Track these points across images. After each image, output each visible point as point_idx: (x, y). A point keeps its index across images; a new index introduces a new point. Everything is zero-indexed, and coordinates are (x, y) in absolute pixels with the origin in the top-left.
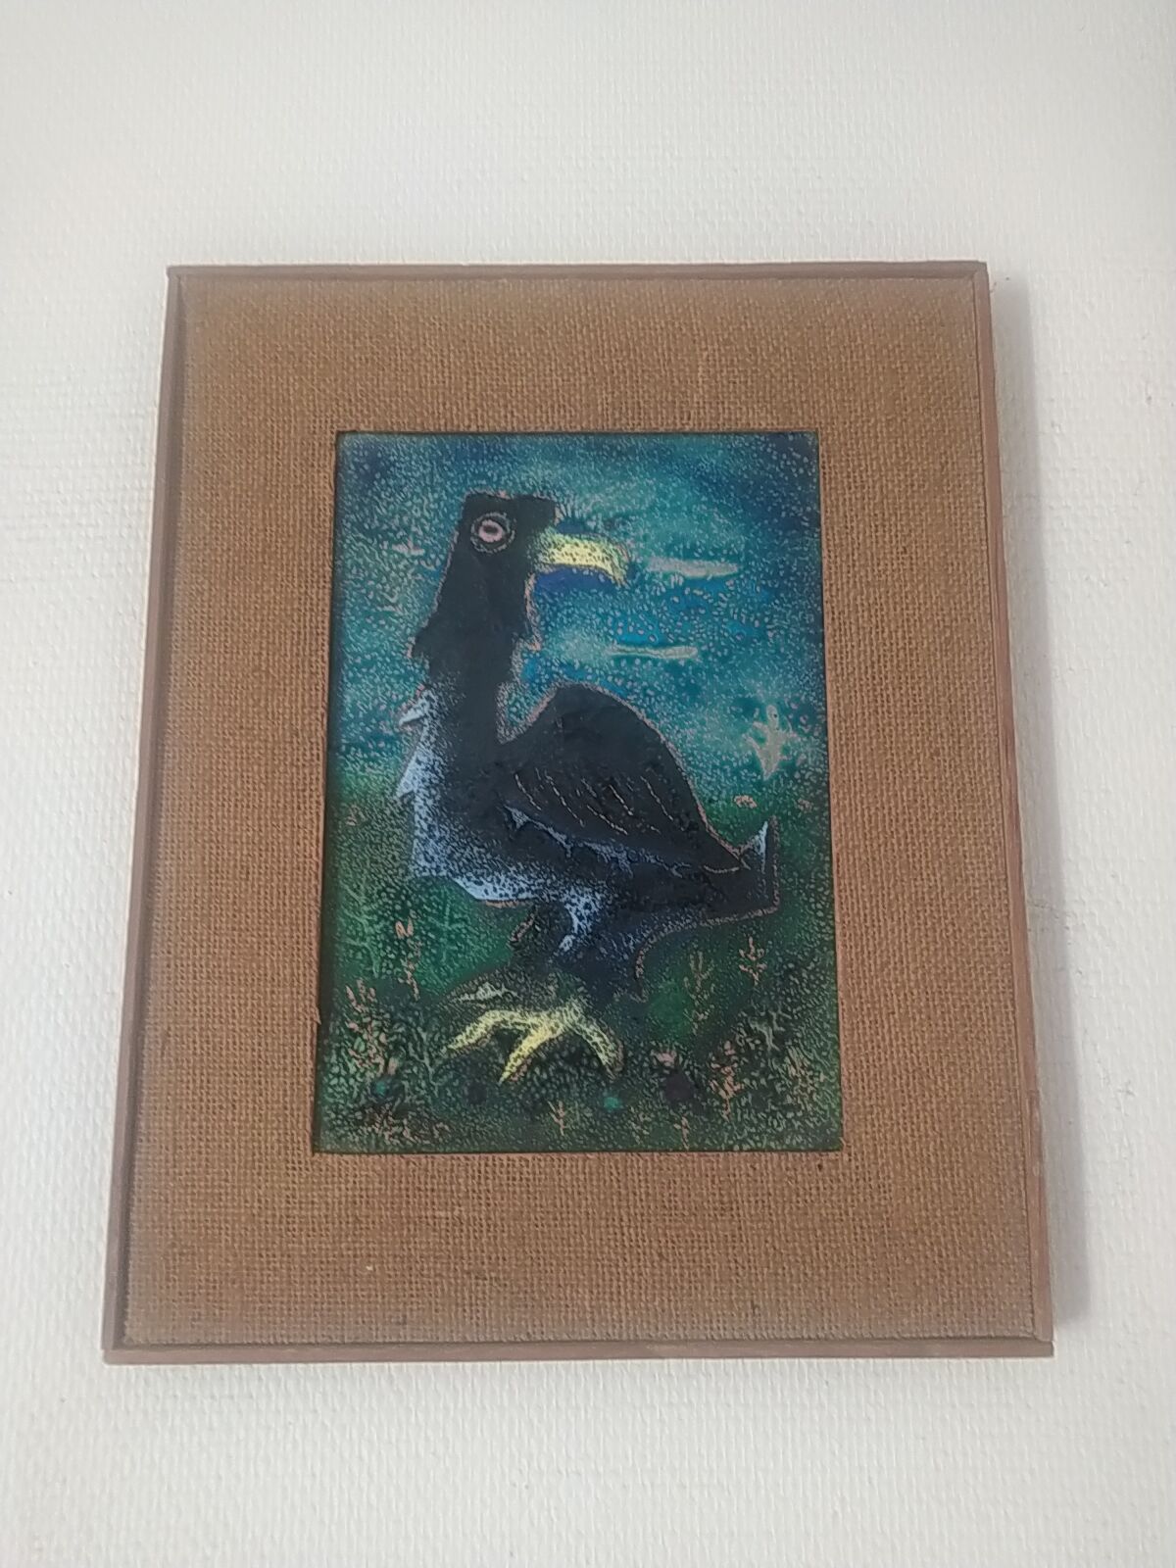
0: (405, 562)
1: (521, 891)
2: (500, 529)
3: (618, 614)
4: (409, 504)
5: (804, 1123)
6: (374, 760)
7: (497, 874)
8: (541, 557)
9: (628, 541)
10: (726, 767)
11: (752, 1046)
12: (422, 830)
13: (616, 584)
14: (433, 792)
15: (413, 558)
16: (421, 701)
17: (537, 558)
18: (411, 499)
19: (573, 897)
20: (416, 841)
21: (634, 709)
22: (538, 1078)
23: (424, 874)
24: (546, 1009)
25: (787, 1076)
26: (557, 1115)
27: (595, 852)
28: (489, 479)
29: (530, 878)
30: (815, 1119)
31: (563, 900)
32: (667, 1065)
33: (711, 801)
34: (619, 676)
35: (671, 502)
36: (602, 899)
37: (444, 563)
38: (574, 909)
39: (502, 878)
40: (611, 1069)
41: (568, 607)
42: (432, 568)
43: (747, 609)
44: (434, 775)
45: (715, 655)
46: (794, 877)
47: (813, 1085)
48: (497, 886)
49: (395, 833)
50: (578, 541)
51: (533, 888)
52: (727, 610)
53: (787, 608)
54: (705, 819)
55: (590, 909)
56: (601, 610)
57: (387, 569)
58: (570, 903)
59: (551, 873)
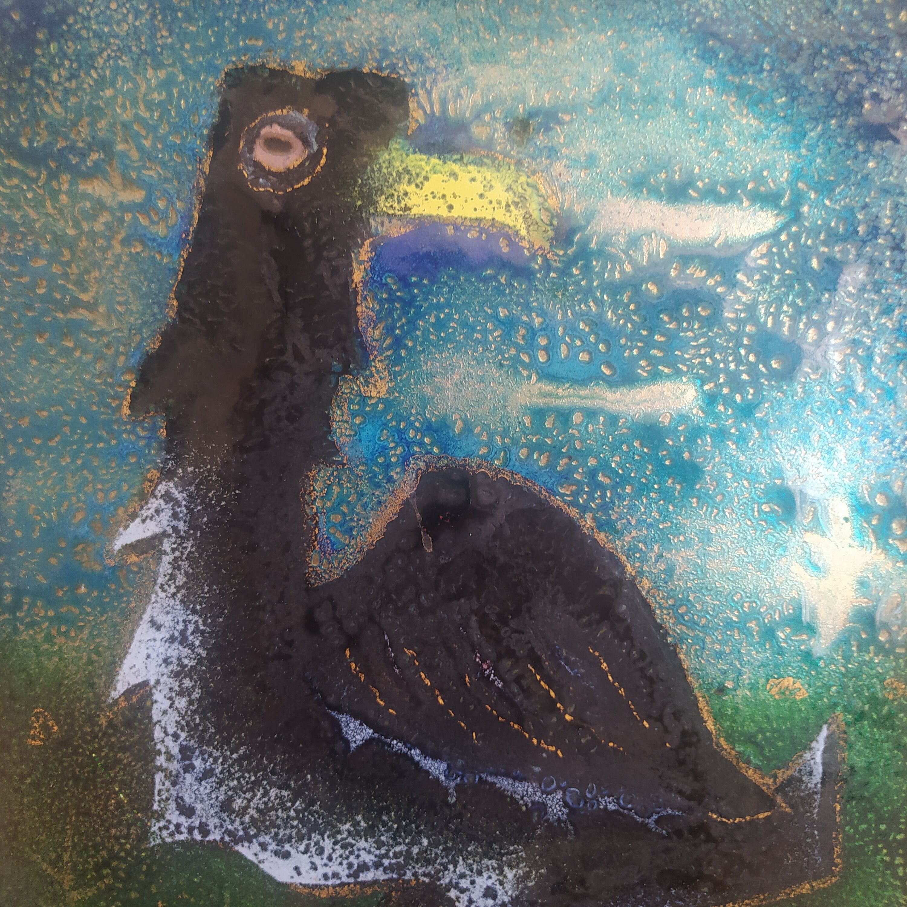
0: (105, 217)
1: (363, 867)
2: (298, 145)
3: (537, 321)
4: (109, 93)
6: (70, 621)
7: (315, 837)
8: (383, 204)
9: (558, 167)
10: (752, 625)
12: (170, 757)
13: (533, 257)
14: (187, 683)
15: (124, 207)
16: (154, 504)
17: (375, 203)
18: (112, 84)
19: (462, 876)
20: (159, 777)
21: (574, 513)
23: (178, 837)
27: (501, 794)
28: (268, 36)
29: (379, 845)
31: (445, 881)
33: (722, 690)
34: (539, 447)
35: (643, 83)
36: (519, 880)
37: (187, 217)
38: (464, 898)
39: (327, 844)
41: (439, 307)
42: (161, 230)
43: (793, 304)
44: (186, 651)
45: (728, 401)
48: (317, 860)
49: (118, 761)
50: (456, 167)
51: (386, 862)
52: (751, 308)
53: (872, 303)
54: (710, 726)
55: (495, 897)
56: (502, 313)
57: (71, 232)
58: (456, 886)
59: (419, 833)
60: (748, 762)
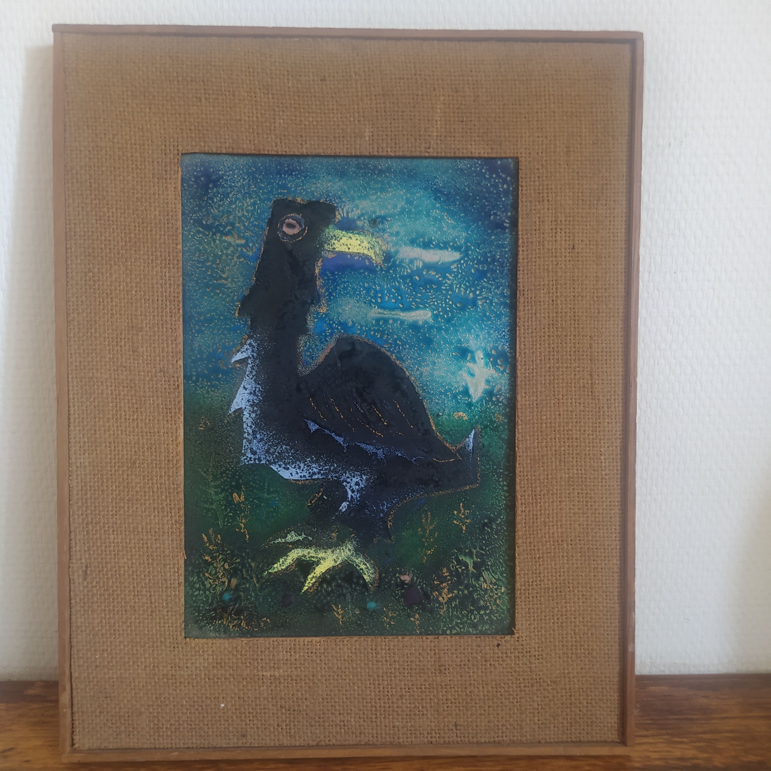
0: (231, 249)
1: (314, 474)
2: (298, 226)
3: (378, 288)
4: (234, 206)
5: (490, 617)
6: (216, 386)
7: (298, 463)
8: (326, 246)
9: (386, 236)
10: (449, 393)
11: (460, 570)
12: (249, 434)
13: (377, 266)
14: (255, 408)
15: (238, 245)
16: (246, 347)
17: (323, 246)
18: (235, 203)
19: (348, 478)
20: (245, 441)
21: (389, 354)
22: (326, 591)
23: (251, 462)
24: (331, 548)
25: (481, 589)
26: (338, 613)
27: (362, 449)
28: (289, 189)
29: (320, 466)
30: (497, 615)
31: (342, 479)
32: (407, 582)
33: (438, 415)
34: (378, 331)
35: (415, 208)
36: (367, 480)
37: (259, 249)
38: (349, 485)
39: (302, 465)
40: (372, 585)
41: (345, 282)
42: (250, 254)
43: (465, 285)
44: (255, 397)
45: (442, 317)
46: (490, 465)
47: (497, 594)
48: (298, 471)
49: (231, 435)
50: (351, 235)
51: (322, 472)
52: (451, 285)
53: (492, 285)
54: (434, 428)
55: (359, 485)
56: (366, 285)
57: (220, 253)
58: (346, 481)
59: (333, 462)
60: (447, 441)
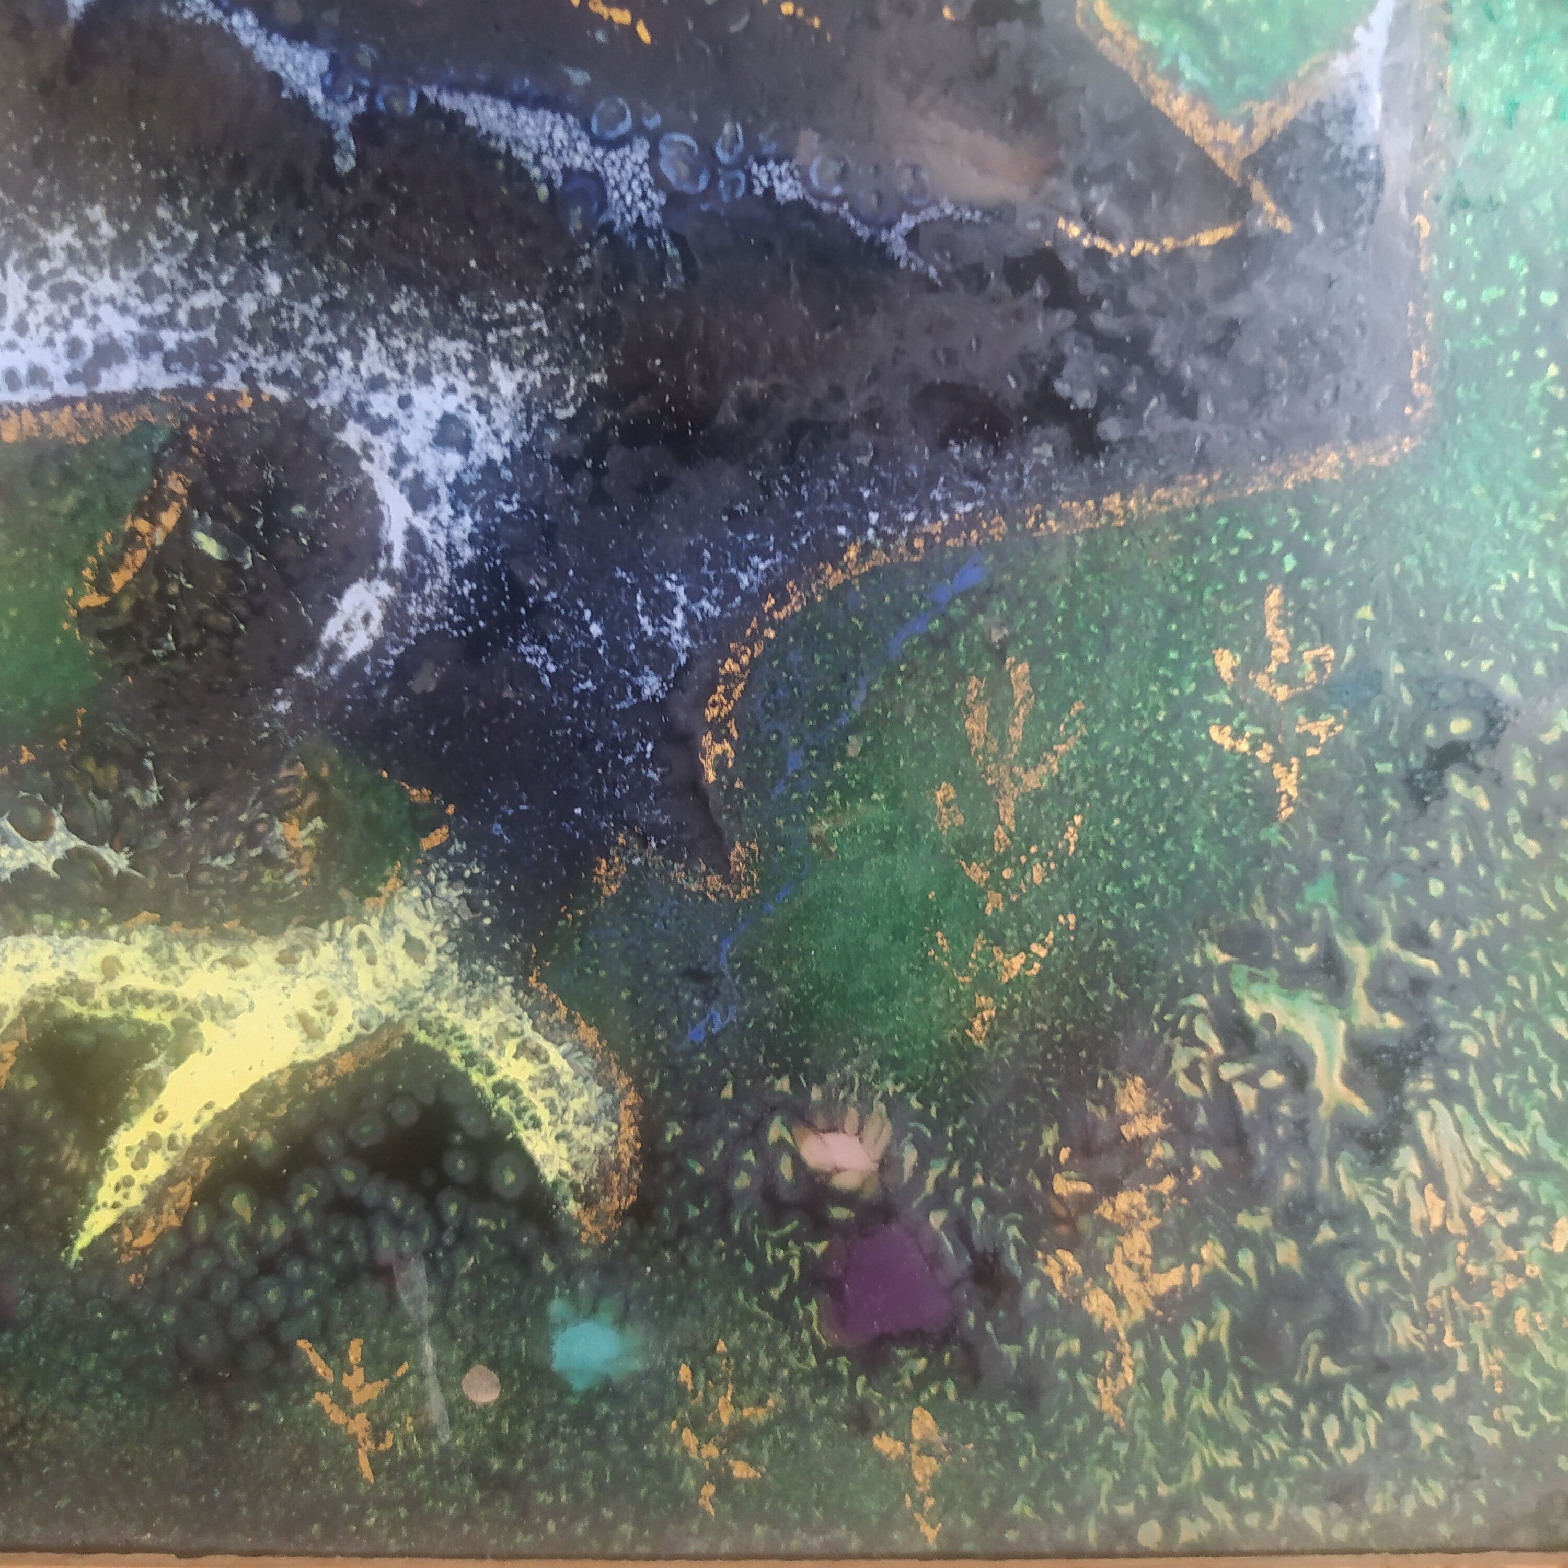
5: (1459, 1430)
11: (1246, 1097)
19: (377, 383)
22: (249, 1241)
24: (271, 931)
25: (1401, 1231)
26: (343, 1398)
30: (1510, 1411)
31: (329, 399)
32: (845, 1182)
38: (384, 446)
40: (588, 1200)
47: (1516, 1268)
51: (169, 338)
55: (465, 447)
58: (362, 414)
59: (256, 257)
60: (1174, 74)
